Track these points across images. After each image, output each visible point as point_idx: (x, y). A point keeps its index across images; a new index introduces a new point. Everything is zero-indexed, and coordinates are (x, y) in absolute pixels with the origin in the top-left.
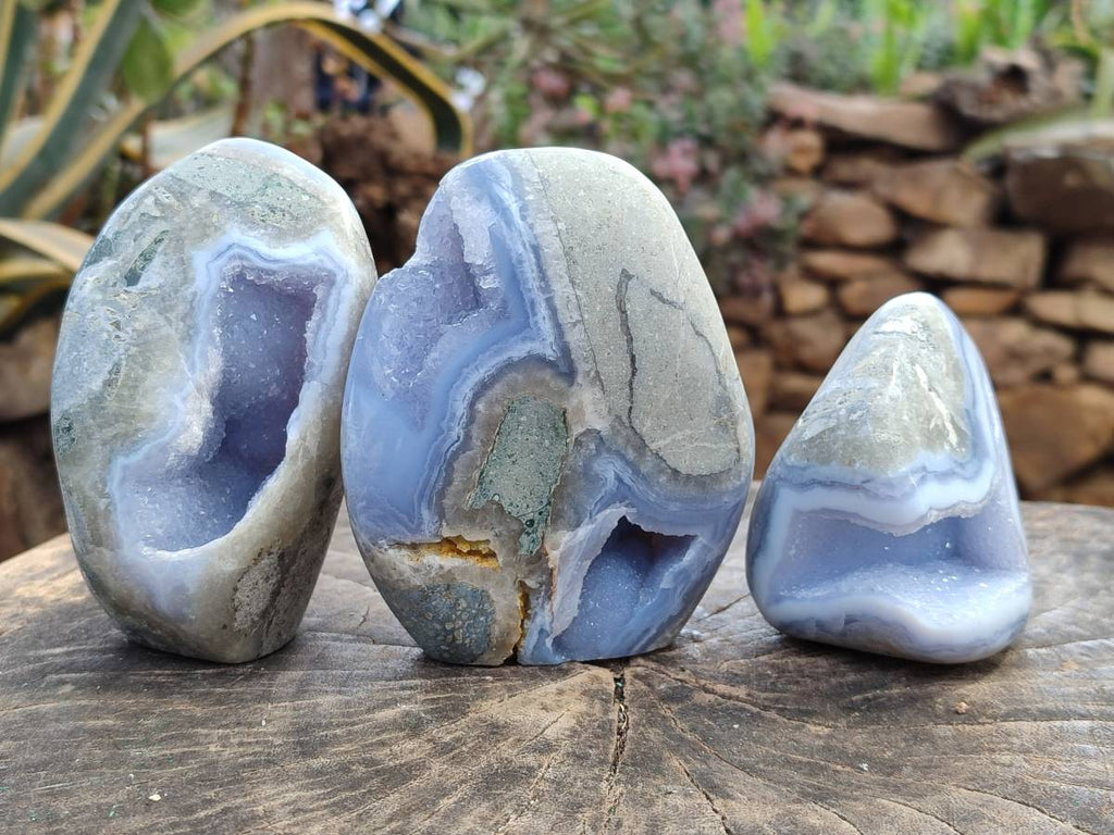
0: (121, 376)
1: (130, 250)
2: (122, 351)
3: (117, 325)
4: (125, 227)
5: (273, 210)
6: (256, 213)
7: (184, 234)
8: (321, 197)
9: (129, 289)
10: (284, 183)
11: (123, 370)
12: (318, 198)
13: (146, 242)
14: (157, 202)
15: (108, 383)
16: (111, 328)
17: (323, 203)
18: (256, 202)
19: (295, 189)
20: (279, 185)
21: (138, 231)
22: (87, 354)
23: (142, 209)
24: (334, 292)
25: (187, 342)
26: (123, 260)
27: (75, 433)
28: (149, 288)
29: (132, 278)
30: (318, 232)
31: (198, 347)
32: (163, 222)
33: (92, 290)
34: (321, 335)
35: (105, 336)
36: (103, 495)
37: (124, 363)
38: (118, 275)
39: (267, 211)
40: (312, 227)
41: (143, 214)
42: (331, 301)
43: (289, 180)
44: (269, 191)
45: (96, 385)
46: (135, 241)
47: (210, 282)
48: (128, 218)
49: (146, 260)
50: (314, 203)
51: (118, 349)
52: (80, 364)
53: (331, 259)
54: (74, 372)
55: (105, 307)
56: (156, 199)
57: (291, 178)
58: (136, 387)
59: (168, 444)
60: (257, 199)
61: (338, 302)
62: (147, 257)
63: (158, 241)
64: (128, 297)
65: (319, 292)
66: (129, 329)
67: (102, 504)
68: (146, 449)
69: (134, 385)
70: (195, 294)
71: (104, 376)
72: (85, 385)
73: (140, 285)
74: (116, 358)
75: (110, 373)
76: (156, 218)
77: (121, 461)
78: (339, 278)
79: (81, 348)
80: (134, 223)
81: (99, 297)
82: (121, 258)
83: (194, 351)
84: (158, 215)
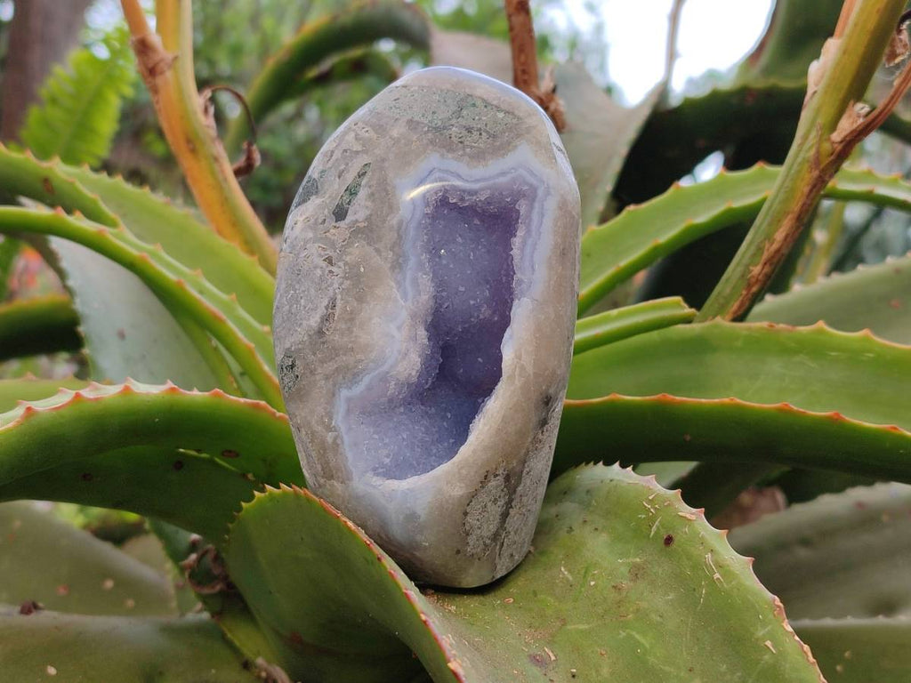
0: (338, 311)
1: (336, 186)
2: (336, 286)
3: (329, 261)
4: (329, 165)
5: (469, 130)
6: (453, 136)
7: (386, 164)
8: (516, 112)
9: (337, 225)
10: (479, 103)
11: (339, 303)
12: (513, 114)
13: (350, 177)
14: (357, 138)
15: (326, 318)
16: (324, 264)
17: (519, 118)
18: (452, 125)
19: (489, 108)
20: (474, 105)
21: (342, 167)
22: (304, 291)
23: (344, 146)
24: (537, 205)
25: (397, 271)
26: (330, 197)
27: (299, 370)
28: (357, 221)
29: (340, 214)
30: (516, 147)
31: (409, 275)
32: (365, 156)
33: (302, 230)
34: (528, 250)
35: (319, 272)
36: (329, 428)
37: (339, 297)
38: (326, 212)
39: (464, 132)
40: (509, 143)
41: (345, 151)
42: (535, 216)
43: (483, 100)
44: (464, 112)
45: (314, 321)
46: (339, 177)
47: (414, 209)
48: (332, 156)
49: (351, 194)
50: (509, 119)
51: (332, 284)
52: (298, 302)
53: (532, 173)
54: (293, 311)
55: (316, 245)
56: (357, 135)
57: (485, 97)
58: (352, 320)
59: (388, 373)
60: (453, 121)
61: (542, 215)
62: (352, 191)
63: (361, 175)
64: (340, 231)
65: (522, 207)
66: (341, 264)
67: (330, 437)
68: (366, 380)
69: (351, 318)
70: (400, 223)
71: (321, 311)
72: (304, 322)
73: (349, 218)
74: (331, 293)
75: (327, 308)
76: (357, 152)
77: (344, 393)
78: (540, 192)
79: (297, 287)
80: (337, 160)
81: (310, 235)
82: (327, 196)
83: (404, 279)
84: (360, 149)
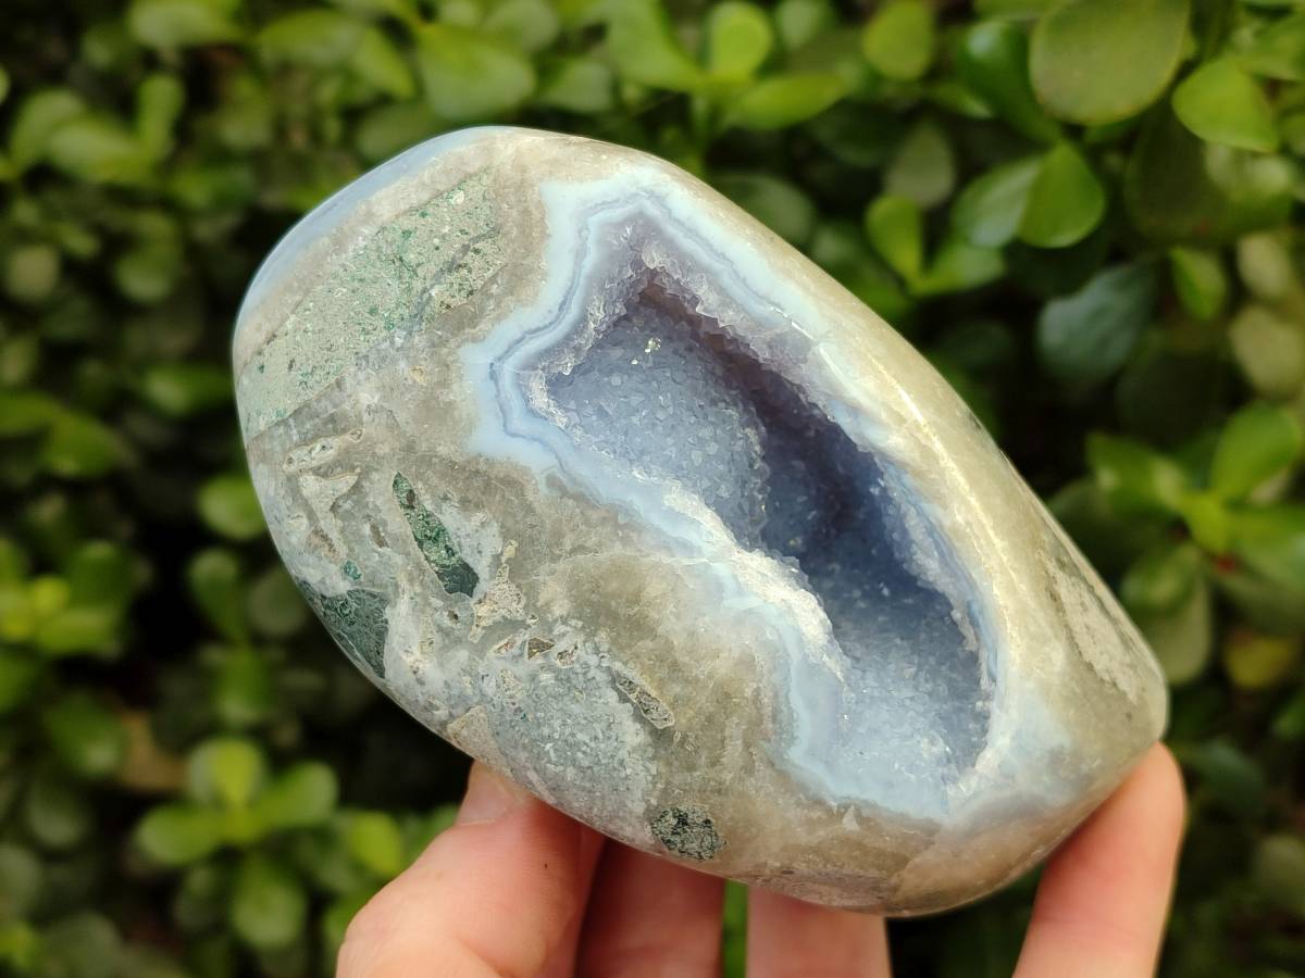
0: (642, 681)
1: (398, 559)
2: (593, 660)
3: (539, 646)
4: (342, 550)
5: (453, 266)
6: (449, 301)
7: (423, 447)
8: (470, 170)
9: (478, 594)
10: (407, 224)
11: (632, 673)
12: (470, 176)
13: (398, 523)
14: (322, 472)
15: (641, 714)
16: (539, 660)
17: (486, 170)
18: (425, 291)
19: (430, 210)
20: (407, 234)
21: (367, 530)
22: (564, 724)
23: (322, 506)
24: (671, 230)
25: (634, 536)
26: (411, 581)
27: (696, 818)
28: (497, 557)
29: (461, 580)
30: (540, 205)
31: (656, 520)
32: (375, 476)
33: (441, 665)
34: (737, 291)
35: (546, 678)
36: (835, 816)
37: (617, 666)
38: (437, 602)
39: (453, 278)
40: (526, 212)
41: (334, 508)
42: (688, 244)
43: (411, 211)
44: (411, 257)
45: (633, 734)
46: (381, 543)
47: (542, 442)
48: (325, 538)
49: (435, 540)
50: (476, 189)
51: (586, 666)
52: (575, 746)
53: (606, 205)
54: (586, 763)
55: (491, 653)
56: (317, 471)
57: (403, 207)
58: (675, 667)
59: (805, 657)
60: (418, 285)
61: (693, 232)
62: (432, 535)
63: (411, 501)
64: (496, 598)
65: (654, 259)
66: (559, 629)
67: (849, 824)
68: (797, 701)
69: (670, 666)
70: (552, 482)
71: (624, 713)
72: (623, 754)
73: (481, 567)
74: (602, 677)
75: (624, 699)
76: (357, 488)
77: (796, 755)
78: (652, 210)
79: (546, 731)
80: (342, 531)
81: (462, 655)
82: (404, 584)
83: (658, 531)
84: (351, 479)
